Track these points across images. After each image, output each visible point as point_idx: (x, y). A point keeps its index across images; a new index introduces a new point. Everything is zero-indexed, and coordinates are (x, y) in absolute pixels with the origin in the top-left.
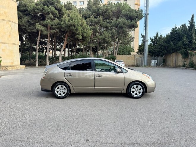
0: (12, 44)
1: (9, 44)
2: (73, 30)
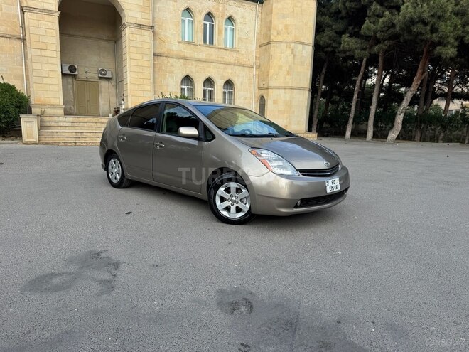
0: (292, 88)
1: (285, 88)
2: (420, 33)
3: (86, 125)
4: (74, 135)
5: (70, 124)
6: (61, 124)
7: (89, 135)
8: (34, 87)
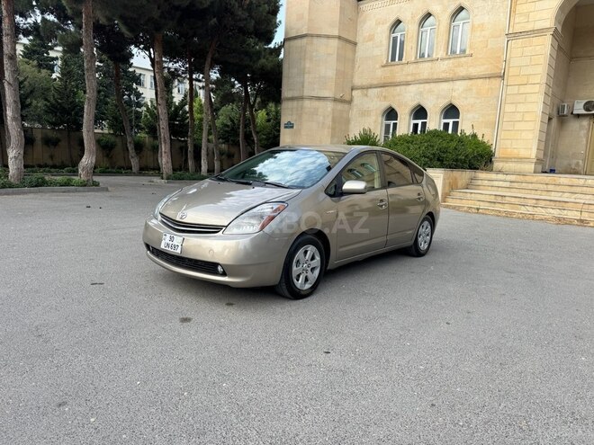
3: (530, 186)
4: (492, 199)
5: (508, 184)
6: (496, 183)
7: (513, 200)
8: (502, 135)
